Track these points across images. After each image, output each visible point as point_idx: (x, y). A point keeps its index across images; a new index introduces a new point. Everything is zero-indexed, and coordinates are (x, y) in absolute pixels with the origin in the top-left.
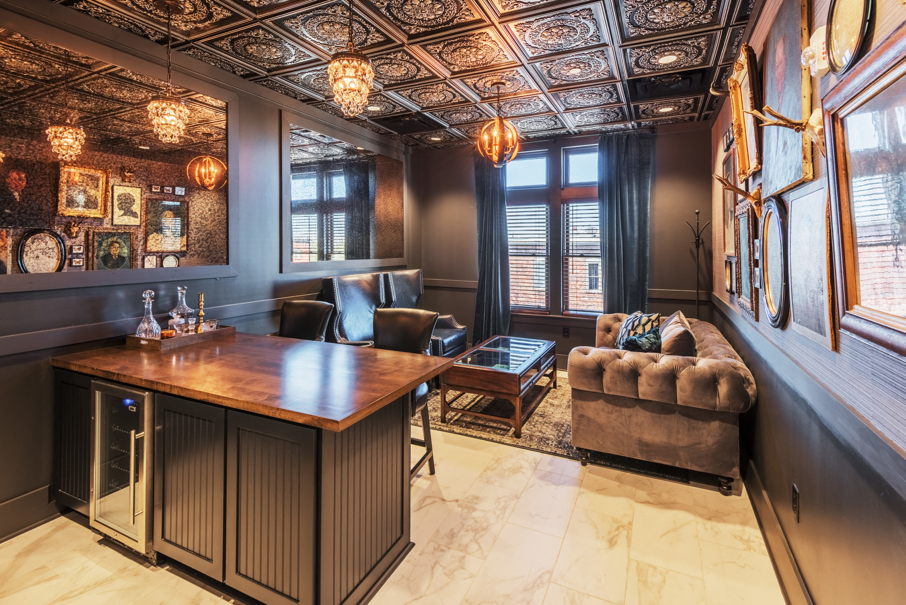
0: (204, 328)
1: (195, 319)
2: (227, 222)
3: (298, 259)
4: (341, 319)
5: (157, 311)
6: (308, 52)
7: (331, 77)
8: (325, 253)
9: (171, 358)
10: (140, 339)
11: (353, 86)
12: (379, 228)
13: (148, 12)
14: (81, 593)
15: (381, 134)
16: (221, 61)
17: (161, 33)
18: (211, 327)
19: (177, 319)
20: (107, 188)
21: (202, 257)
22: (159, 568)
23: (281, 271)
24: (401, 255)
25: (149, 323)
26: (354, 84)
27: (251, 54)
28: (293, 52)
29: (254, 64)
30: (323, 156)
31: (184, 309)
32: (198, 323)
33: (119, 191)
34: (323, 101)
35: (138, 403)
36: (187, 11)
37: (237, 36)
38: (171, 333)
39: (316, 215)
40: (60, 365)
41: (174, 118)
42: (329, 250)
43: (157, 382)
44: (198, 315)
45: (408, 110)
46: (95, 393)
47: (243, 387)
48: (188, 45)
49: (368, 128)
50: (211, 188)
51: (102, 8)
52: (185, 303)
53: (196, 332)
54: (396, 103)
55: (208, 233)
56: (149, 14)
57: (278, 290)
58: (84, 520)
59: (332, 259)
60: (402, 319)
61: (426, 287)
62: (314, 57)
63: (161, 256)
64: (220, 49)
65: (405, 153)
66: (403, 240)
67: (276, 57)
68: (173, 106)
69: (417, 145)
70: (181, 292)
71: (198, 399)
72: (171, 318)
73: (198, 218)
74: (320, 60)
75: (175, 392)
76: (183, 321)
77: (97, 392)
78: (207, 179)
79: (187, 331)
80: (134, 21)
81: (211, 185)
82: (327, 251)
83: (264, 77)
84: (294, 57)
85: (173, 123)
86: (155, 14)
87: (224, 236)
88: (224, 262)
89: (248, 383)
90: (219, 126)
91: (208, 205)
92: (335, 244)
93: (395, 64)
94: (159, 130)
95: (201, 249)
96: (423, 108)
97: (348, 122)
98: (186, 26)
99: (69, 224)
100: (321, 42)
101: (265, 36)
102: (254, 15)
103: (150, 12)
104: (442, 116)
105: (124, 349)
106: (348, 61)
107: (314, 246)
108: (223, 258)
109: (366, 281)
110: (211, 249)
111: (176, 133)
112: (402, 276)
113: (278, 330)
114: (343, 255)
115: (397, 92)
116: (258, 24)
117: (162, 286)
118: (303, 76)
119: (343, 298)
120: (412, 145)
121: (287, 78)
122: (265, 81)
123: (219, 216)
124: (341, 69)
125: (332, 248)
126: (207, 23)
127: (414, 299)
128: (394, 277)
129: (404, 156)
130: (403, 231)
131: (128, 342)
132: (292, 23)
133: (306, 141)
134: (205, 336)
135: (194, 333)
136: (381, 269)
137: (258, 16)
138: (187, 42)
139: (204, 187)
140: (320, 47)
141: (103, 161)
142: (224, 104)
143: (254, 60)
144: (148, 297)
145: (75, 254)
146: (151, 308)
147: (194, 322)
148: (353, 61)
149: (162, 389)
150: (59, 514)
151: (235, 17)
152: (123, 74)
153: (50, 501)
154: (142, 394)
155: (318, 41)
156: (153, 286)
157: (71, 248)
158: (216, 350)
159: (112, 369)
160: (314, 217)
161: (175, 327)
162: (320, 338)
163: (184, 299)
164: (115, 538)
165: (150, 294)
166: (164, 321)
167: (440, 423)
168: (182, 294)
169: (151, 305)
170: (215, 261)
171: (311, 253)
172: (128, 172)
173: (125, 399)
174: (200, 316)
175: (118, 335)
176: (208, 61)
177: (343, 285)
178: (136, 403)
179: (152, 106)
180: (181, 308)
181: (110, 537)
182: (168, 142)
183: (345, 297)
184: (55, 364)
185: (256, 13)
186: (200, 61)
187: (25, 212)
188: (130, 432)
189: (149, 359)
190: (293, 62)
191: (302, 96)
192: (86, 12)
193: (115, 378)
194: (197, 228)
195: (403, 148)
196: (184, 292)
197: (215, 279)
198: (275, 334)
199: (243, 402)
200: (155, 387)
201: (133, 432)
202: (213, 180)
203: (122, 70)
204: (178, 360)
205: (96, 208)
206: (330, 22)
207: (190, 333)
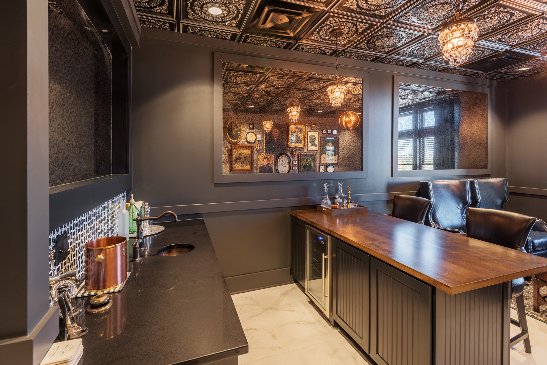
0: (351, 206)
1: (347, 200)
2: (362, 147)
3: (401, 168)
4: (434, 210)
5: (330, 195)
6: (414, 32)
7: (441, 42)
8: (418, 164)
9: (337, 220)
10: (323, 208)
11: (460, 43)
12: (464, 147)
13: (327, 40)
14: (304, 324)
15: (468, 76)
16: (360, 56)
17: (332, 49)
18: (355, 206)
19: (339, 200)
20: (305, 133)
21: (350, 167)
22: (334, 328)
23: (392, 176)
24: (485, 167)
25: (326, 200)
26: (461, 41)
27: (377, 46)
28: (404, 35)
29: (379, 52)
30: (418, 100)
31: (341, 194)
32: (348, 203)
33: (310, 134)
34: (422, 62)
35: (325, 240)
36: (345, 33)
37: (370, 38)
38: (337, 207)
39: (412, 139)
40: (294, 215)
41: (339, 93)
42: (421, 162)
43: (333, 232)
44: (348, 198)
45: (496, 51)
46: (307, 231)
47: (378, 245)
48: (345, 51)
49: (456, 73)
50: (351, 128)
51: (308, 46)
52: (342, 192)
53: (347, 207)
54: (485, 48)
55: (352, 154)
56: (327, 41)
57: (390, 187)
58: (303, 289)
59: (423, 168)
60: (496, 218)
61: (510, 193)
62: (419, 34)
63: (327, 165)
64: (361, 48)
65: (490, 86)
66: (487, 154)
67: (392, 43)
68: (339, 87)
69: (502, 77)
70: (340, 185)
71: (354, 246)
72: (336, 198)
73: (347, 146)
74: (424, 35)
75: (342, 239)
76: (341, 201)
77: (308, 230)
78: (349, 124)
79: (343, 206)
80: (320, 48)
81: (350, 127)
82: (420, 163)
83: (384, 58)
84: (405, 39)
85: (339, 96)
86: (330, 41)
87: (360, 155)
88: (360, 170)
89: (380, 243)
90: (356, 93)
91: (352, 138)
92: (425, 158)
93: (487, 18)
94: (333, 101)
95: (349, 162)
96: (512, 46)
97: (441, 73)
98: (344, 41)
99: (292, 151)
100: (425, 22)
101: (387, 32)
102: (382, 21)
103: (328, 40)
104: (534, 48)
105: (316, 211)
106: (457, 26)
107: (411, 161)
108: (359, 167)
109: (454, 185)
110: (354, 162)
111: (340, 101)
112: (486, 183)
113: (391, 212)
114: (433, 166)
115: (487, 40)
116: (384, 25)
117: (331, 182)
118: (409, 50)
119: (436, 196)
120: (497, 79)
121: (399, 54)
122: (384, 60)
123: (358, 144)
124: (451, 33)
125: (423, 161)
126: (354, 36)
127: (499, 202)
128: (479, 183)
129: (488, 89)
130: (487, 147)
131: (318, 208)
132: (406, 17)
133: (407, 92)
134: (351, 210)
135: (346, 208)
136: (467, 177)
137: (384, 21)
138: (344, 50)
139: (348, 129)
140: (425, 26)
141: (308, 120)
142: (361, 80)
143: (379, 49)
144: (326, 186)
145: (294, 164)
146: (327, 192)
147: (346, 202)
148: (460, 25)
149: (336, 236)
150: (293, 282)
151: (371, 26)
152: (314, 76)
153: (290, 275)
154: (327, 236)
155: (423, 22)
156: (327, 181)
157: (293, 161)
158: (357, 219)
159: (313, 220)
160: (411, 141)
161: (337, 203)
162: (421, 222)
163: (341, 189)
164: (316, 303)
165: (327, 185)
166: (333, 199)
167: (533, 311)
168: (341, 186)
169: (327, 191)
170: (355, 169)
171: (407, 164)
172: (313, 125)
173: (319, 237)
174: (349, 199)
175: (314, 204)
176: (353, 57)
177: (436, 187)
178: (324, 240)
179: (329, 89)
180: (340, 194)
181: (313, 302)
182: (336, 106)
183: (437, 196)
184: (292, 214)
185: (383, 19)
186: (349, 59)
187: (282, 147)
188: (322, 254)
189: (327, 218)
190: (404, 42)
191: (408, 63)
192: (302, 50)
193: (315, 225)
194: (347, 151)
195: (488, 82)
196: (342, 185)
197: (356, 179)
198: (390, 215)
199: (380, 254)
200: (332, 234)
201: (323, 254)
202: (352, 124)
203: (314, 74)
204: (339, 221)
205: (301, 143)
206: (433, 6)
207: (344, 208)
